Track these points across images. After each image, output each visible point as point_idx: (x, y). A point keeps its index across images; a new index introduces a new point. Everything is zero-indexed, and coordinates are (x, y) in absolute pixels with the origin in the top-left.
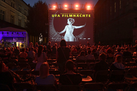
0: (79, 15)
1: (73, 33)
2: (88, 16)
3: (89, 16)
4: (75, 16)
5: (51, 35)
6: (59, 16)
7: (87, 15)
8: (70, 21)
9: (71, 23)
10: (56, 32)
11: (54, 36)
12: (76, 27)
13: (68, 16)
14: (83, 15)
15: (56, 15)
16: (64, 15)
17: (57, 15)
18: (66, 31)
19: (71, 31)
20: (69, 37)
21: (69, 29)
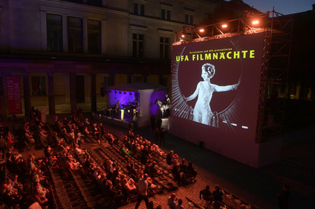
0: (226, 52)
2: (248, 54)
3: (251, 57)
4: (217, 58)
5: (174, 101)
6: (187, 58)
7: (245, 52)
8: (207, 70)
9: (209, 76)
10: (182, 96)
11: (179, 104)
14: (235, 52)
16: (196, 57)
18: (197, 96)
19: (207, 97)
20: (202, 113)
21: (204, 91)
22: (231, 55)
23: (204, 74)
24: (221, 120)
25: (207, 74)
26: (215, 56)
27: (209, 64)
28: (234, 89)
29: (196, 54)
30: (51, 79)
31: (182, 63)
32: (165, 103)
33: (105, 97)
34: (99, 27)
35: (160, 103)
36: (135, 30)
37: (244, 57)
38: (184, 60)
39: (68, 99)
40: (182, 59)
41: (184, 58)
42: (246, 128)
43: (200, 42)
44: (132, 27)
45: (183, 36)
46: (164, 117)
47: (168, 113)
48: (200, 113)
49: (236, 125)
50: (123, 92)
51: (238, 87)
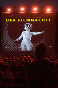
2: (48, 20)
3: (50, 21)
4: (33, 21)
5: (4, 43)
6: (14, 20)
7: (47, 19)
8: (27, 26)
9: (29, 28)
10: (11, 39)
11: (8, 44)
12: (35, 34)
13: (26, 20)
14: (42, 19)
15: (10, 19)
16: (21, 20)
17: (12, 20)
22: (41, 20)
25: (28, 28)
27: (29, 23)
28: (43, 33)
37: (47, 21)
51: (45, 32)
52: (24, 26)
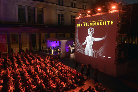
0: (100, 22)
1: (92, 47)
2: (110, 23)
3: (111, 24)
7: (108, 22)
8: (90, 31)
11: (78, 47)
12: (96, 39)
14: (104, 22)
16: (86, 24)
18: (86, 43)
19: (91, 44)
20: (89, 51)
21: (89, 41)
22: (102, 23)
23: (89, 33)
24: (98, 55)
25: (91, 33)
26: (95, 24)
27: (92, 28)
28: (103, 40)
29: (86, 23)
30: (20, 35)
31: (79, 27)
32: (72, 46)
33: (45, 44)
34: (42, 11)
35: (70, 46)
36: (59, 12)
37: (108, 24)
38: (80, 26)
39: (28, 45)
40: (80, 25)
41: (81, 25)
42: (110, 58)
43: (88, 17)
44: (58, 11)
45: (80, 15)
46: (72, 53)
47: (74, 51)
48: (88, 51)
49: (105, 57)
50: (53, 41)
51: (105, 38)
52: (88, 31)
